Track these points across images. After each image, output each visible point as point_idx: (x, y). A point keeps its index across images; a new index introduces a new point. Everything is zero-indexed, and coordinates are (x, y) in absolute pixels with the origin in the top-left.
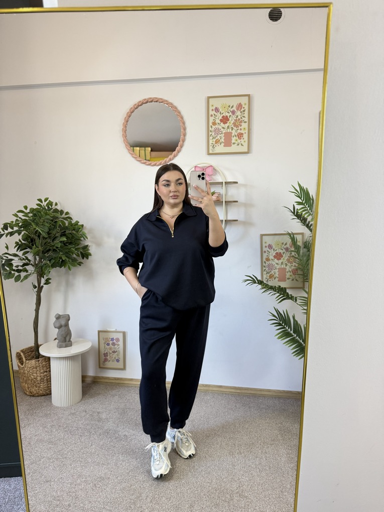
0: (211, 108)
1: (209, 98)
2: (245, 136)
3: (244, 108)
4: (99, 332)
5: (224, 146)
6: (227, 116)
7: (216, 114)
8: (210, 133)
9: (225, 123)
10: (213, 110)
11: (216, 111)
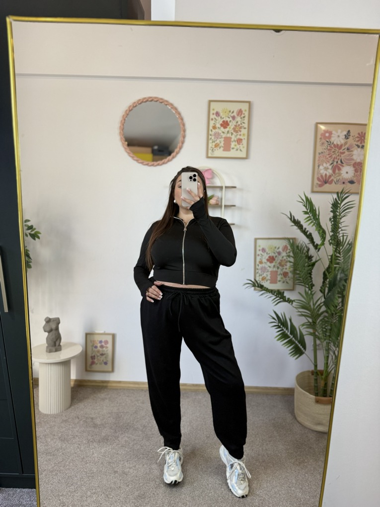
0: (212, 112)
1: (210, 101)
2: (245, 142)
3: (244, 114)
4: (87, 334)
5: (224, 150)
6: (227, 121)
7: (217, 118)
8: (210, 137)
9: (225, 128)
10: (213, 114)
11: (216, 116)
